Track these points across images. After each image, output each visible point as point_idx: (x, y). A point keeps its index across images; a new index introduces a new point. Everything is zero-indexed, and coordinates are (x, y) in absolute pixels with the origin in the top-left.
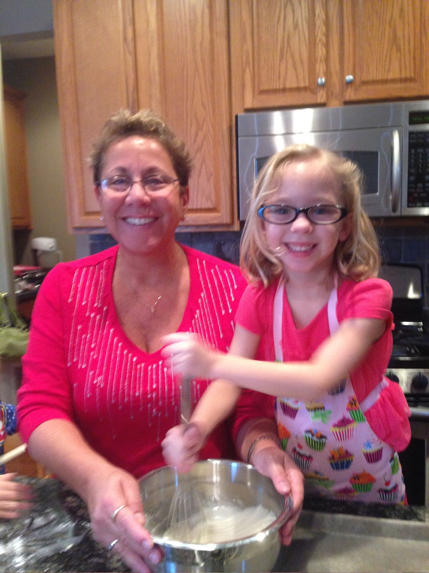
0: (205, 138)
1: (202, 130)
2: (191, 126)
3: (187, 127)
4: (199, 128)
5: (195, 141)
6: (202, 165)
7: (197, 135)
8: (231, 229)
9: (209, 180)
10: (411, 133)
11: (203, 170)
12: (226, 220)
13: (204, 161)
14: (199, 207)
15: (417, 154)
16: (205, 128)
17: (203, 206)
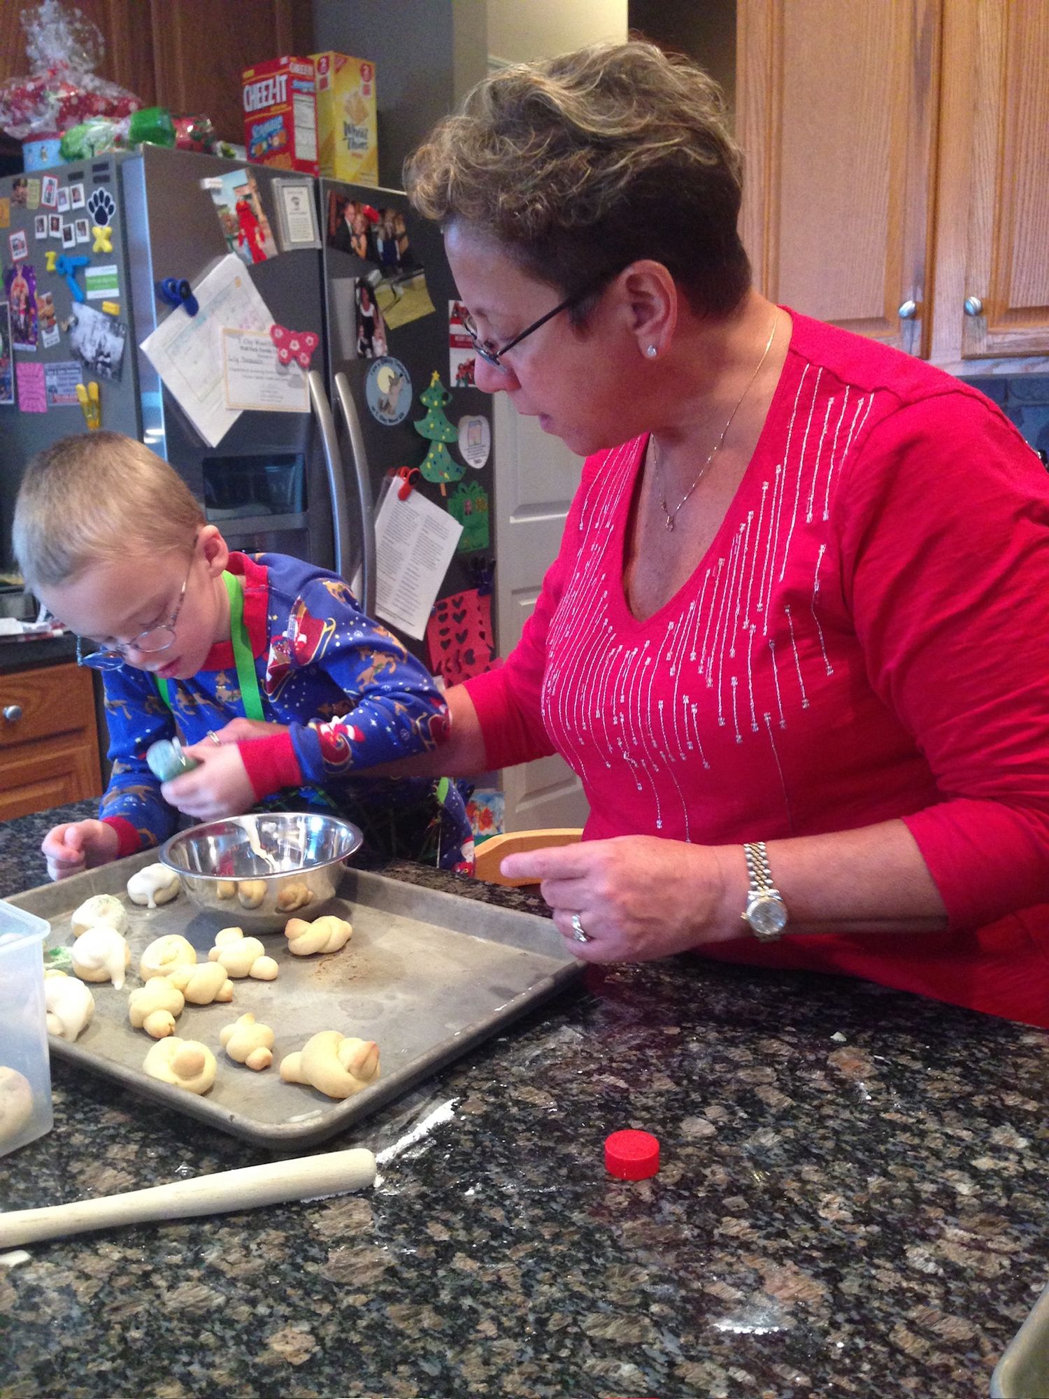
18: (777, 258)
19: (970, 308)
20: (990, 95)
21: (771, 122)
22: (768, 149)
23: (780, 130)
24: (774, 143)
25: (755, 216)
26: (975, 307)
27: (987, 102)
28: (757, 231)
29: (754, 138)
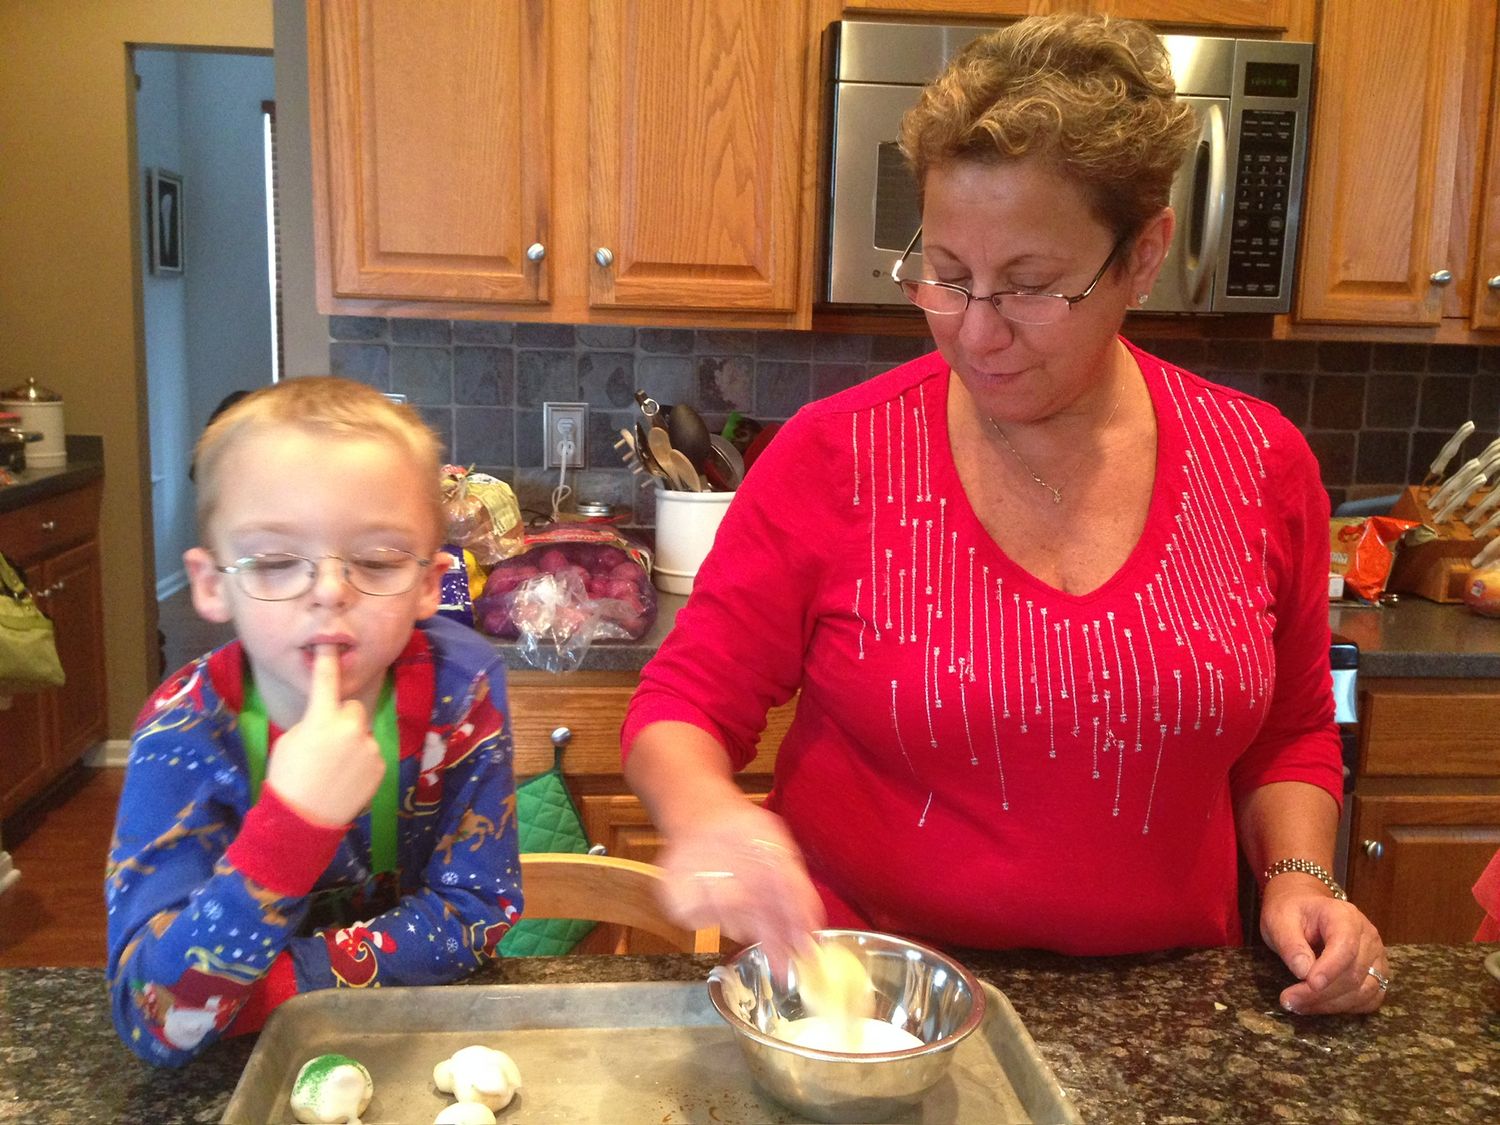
0: (736, 73)
1: (729, 53)
2: (702, 33)
3: (689, 39)
4: (723, 44)
5: (709, 80)
6: (724, 149)
7: (715, 63)
8: (789, 326)
9: (741, 189)
10: (1247, 114)
11: (728, 163)
12: (782, 300)
13: (730, 137)
14: (710, 261)
15: (1255, 166)
16: (738, 43)
17: (721, 262)
18: (375, 176)
19: (601, 259)
20: (606, 48)
21: (356, 24)
22: (355, 54)
23: (370, 36)
24: (362, 49)
25: (345, 126)
26: (606, 260)
27: (603, 53)
28: (346, 144)
29: (337, 35)
